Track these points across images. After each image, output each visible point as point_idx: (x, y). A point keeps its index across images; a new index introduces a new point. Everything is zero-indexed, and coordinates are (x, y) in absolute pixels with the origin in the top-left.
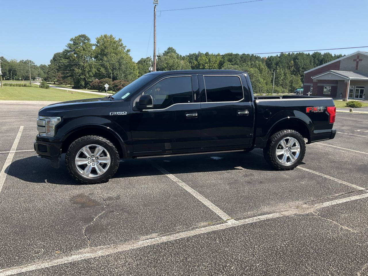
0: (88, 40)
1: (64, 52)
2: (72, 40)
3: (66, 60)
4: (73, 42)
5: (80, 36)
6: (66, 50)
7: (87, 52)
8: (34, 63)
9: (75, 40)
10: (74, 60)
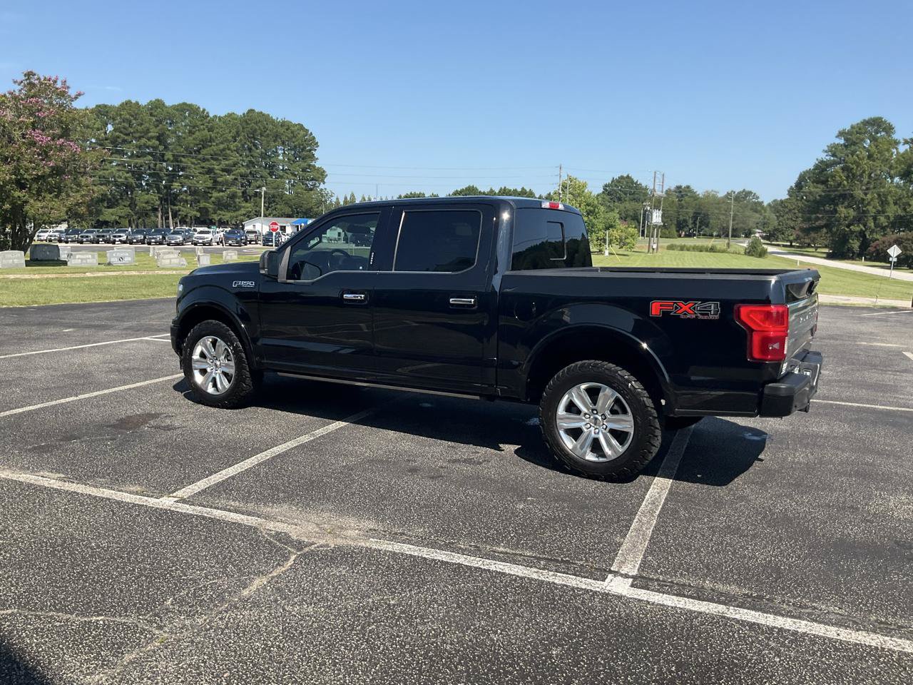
0: (889, 129)
1: (817, 167)
2: (841, 134)
3: (819, 186)
4: (845, 140)
5: (867, 123)
6: (822, 162)
7: (878, 163)
8: (758, 198)
9: (850, 133)
10: (840, 185)
